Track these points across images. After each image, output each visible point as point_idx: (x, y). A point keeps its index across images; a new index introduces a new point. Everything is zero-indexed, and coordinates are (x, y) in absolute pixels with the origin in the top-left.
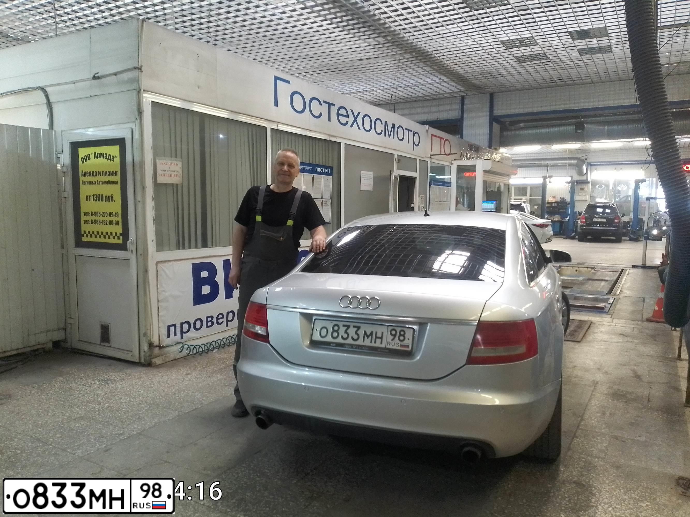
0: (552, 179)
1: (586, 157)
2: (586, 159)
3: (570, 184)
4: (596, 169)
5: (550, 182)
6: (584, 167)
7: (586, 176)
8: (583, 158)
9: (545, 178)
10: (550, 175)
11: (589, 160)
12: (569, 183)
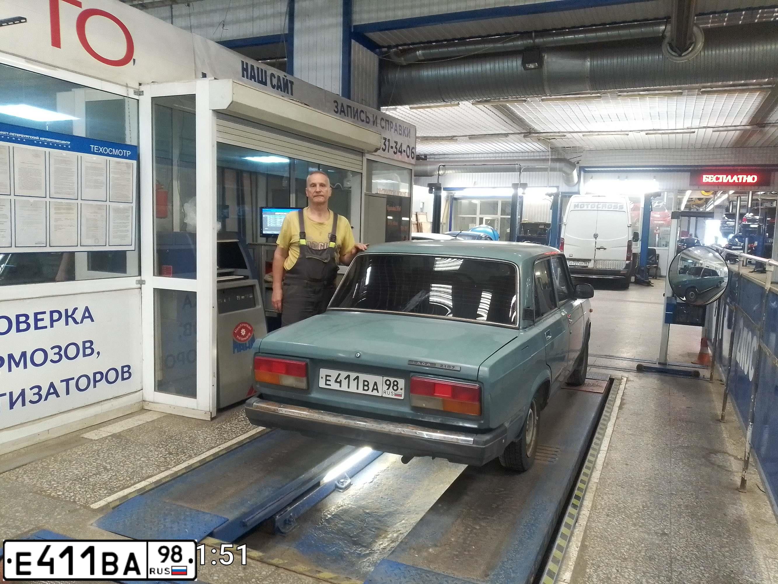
0: (527, 190)
1: (578, 159)
2: (578, 163)
3: (552, 197)
4: (592, 178)
5: (523, 193)
6: (575, 173)
7: (576, 187)
8: (573, 161)
9: (515, 186)
10: (524, 182)
11: (582, 164)
12: (550, 195)
